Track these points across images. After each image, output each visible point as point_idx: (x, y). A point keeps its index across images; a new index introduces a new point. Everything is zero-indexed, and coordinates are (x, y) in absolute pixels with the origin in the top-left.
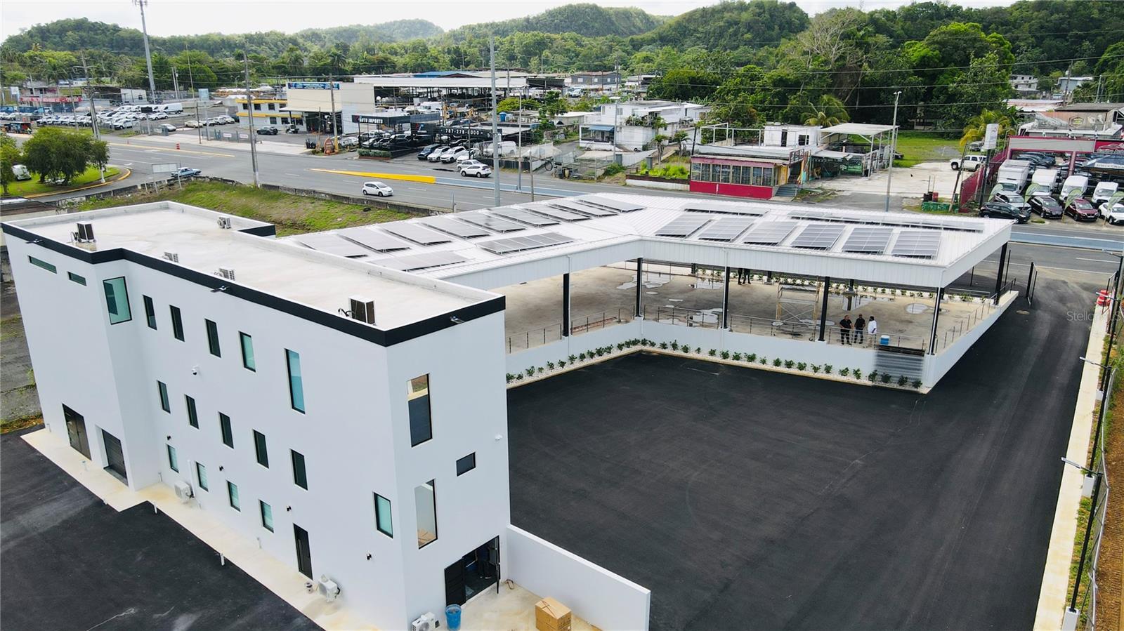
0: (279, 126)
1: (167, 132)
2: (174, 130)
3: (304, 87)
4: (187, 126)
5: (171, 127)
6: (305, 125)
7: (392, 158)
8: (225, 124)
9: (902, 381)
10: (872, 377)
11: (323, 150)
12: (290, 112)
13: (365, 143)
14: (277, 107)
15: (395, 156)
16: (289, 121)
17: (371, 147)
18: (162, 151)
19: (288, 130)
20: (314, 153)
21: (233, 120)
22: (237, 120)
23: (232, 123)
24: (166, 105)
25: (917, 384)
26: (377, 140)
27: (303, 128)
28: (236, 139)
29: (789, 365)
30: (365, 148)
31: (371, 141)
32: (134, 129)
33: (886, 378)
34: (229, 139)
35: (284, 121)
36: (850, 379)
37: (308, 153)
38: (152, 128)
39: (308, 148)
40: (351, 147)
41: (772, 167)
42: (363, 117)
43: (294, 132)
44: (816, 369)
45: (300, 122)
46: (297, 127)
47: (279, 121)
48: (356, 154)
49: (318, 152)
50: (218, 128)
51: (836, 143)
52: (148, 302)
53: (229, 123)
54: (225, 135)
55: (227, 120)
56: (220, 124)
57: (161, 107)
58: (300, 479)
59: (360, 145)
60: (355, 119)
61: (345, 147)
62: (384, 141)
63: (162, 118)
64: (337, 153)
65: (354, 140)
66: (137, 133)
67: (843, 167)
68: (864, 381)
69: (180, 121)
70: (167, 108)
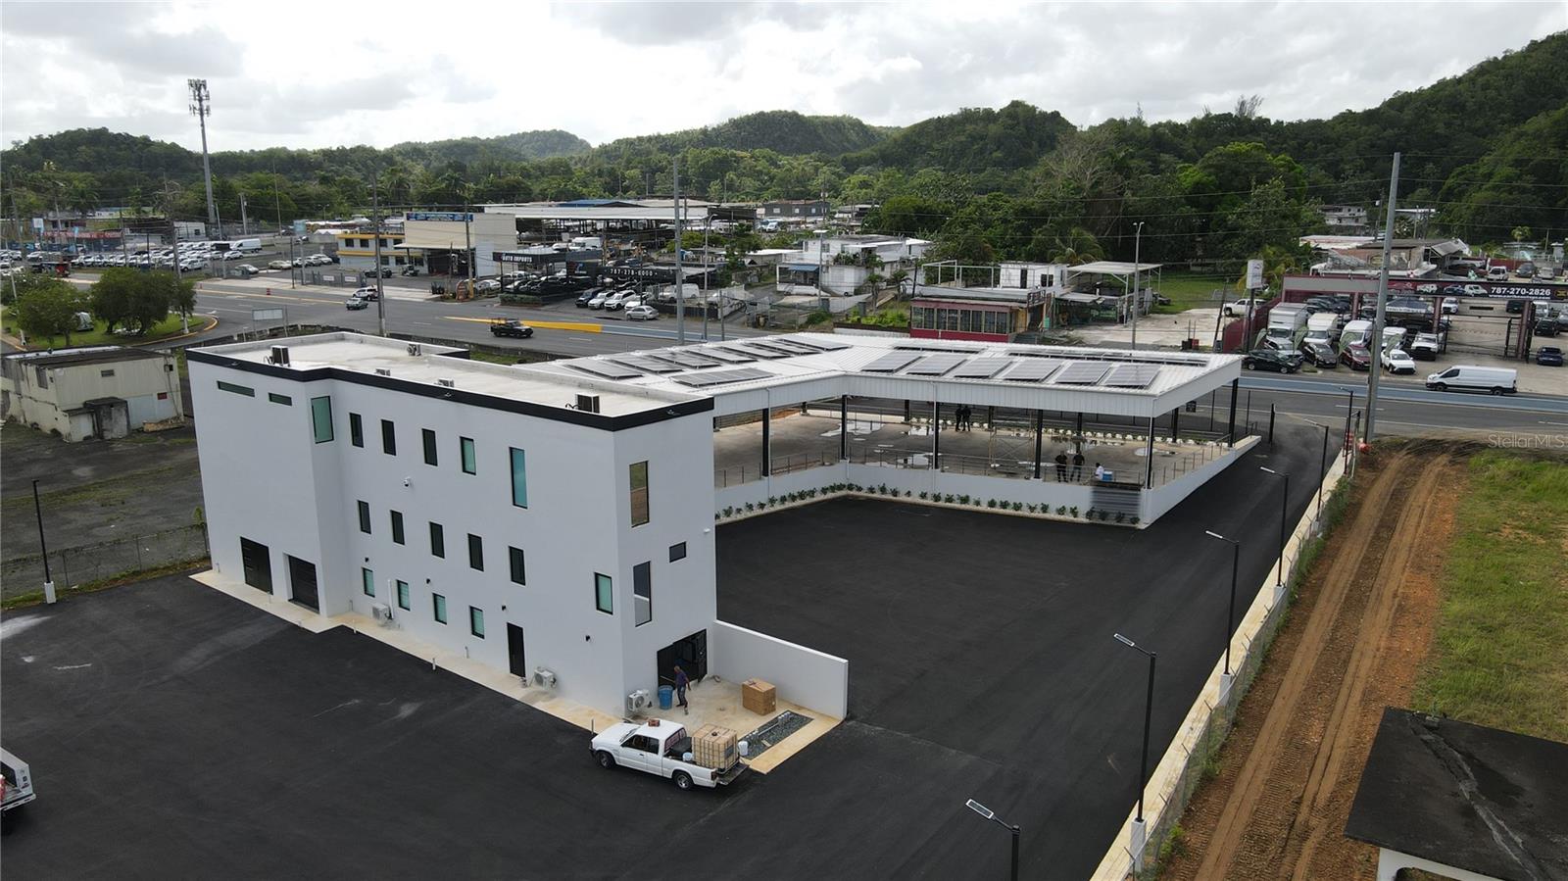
0: (392, 266)
1: (247, 275)
2: (256, 272)
3: (426, 219)
4: (272, 268)
5: (252, 269)
6: (426, 266)
7: (543, 305)
8: (320, 265)
9: (1120, 518)
10: (1089, 515)
11: (454, 296)
12: (408, 249)
13: (509, 287)
14: (390, 243)
15: (547, 302)
16: (406, 260)
17: (517, 290)
18: (248, 297)
19: (405, 272)
20: (443, 299)
21: (330, 260)
22: (336, 260)
23: (329, 263)
24: (240, 242)
25: (1136, 520)
26: (524, 283)
27: (424, 269)
28: (340, 283)
29: (1004, 505)
30: (508, 292)
31: (516, 283)
32: (204, 271)
33: (1104, 516)
34: (331, 284)
35: (399, 261)
36: (1068, 517)
37: (435, 300)
38: (228, 269)
39: (434, 294)
40: (490, 293)
41: (1008, 311)
42: (507, 254)
43: (412, 275)
44: (1032, 509)
45: (419, 261)
46: (416, 268)
47: (392, 261)
48: (498, 299)
49: (448, 298)
50: (316, 270)
51: (1086, 283)
52: (355, 420)
53: (325, 264)
54: (326, 278)
55: (323, 259)
56: (314, 265)
57: (234, 244)
58: (518, 574)
59: (502, 289)
60: (497, 257)
61: (483, 291)
62: (533, 284)
63: (236, 258)
64: (473, 299)
65: (493, 283)
66: (208, 276)
67: (1095, 313)
68: (1082, 519)
69: (263, 261)
70: (241, 245)
